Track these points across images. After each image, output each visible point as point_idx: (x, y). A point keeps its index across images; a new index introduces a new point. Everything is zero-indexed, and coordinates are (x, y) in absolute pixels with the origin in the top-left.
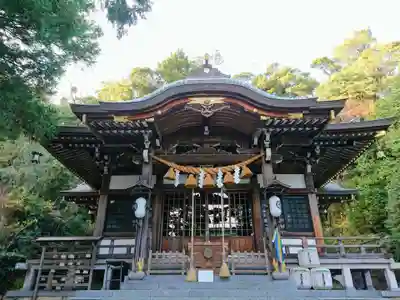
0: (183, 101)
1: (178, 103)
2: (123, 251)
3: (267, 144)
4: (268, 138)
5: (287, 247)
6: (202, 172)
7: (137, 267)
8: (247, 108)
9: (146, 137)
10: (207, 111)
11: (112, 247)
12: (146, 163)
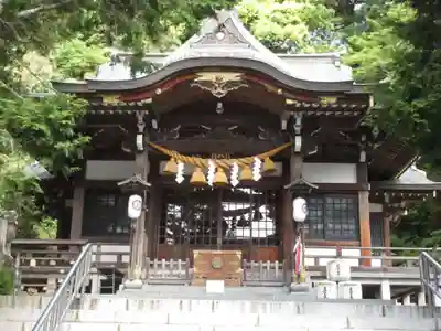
0: (189, 77)
1: (183, 79)
2: (114, 259)
3: (298, 129)
4: (299, 122)
5: (317, 258)
6: (211, 165)
7: (133, 275)
8: (270, 88)
9: (140, 118)
10: (219, 90)
11: (98, 254)
12: (140, 152)
